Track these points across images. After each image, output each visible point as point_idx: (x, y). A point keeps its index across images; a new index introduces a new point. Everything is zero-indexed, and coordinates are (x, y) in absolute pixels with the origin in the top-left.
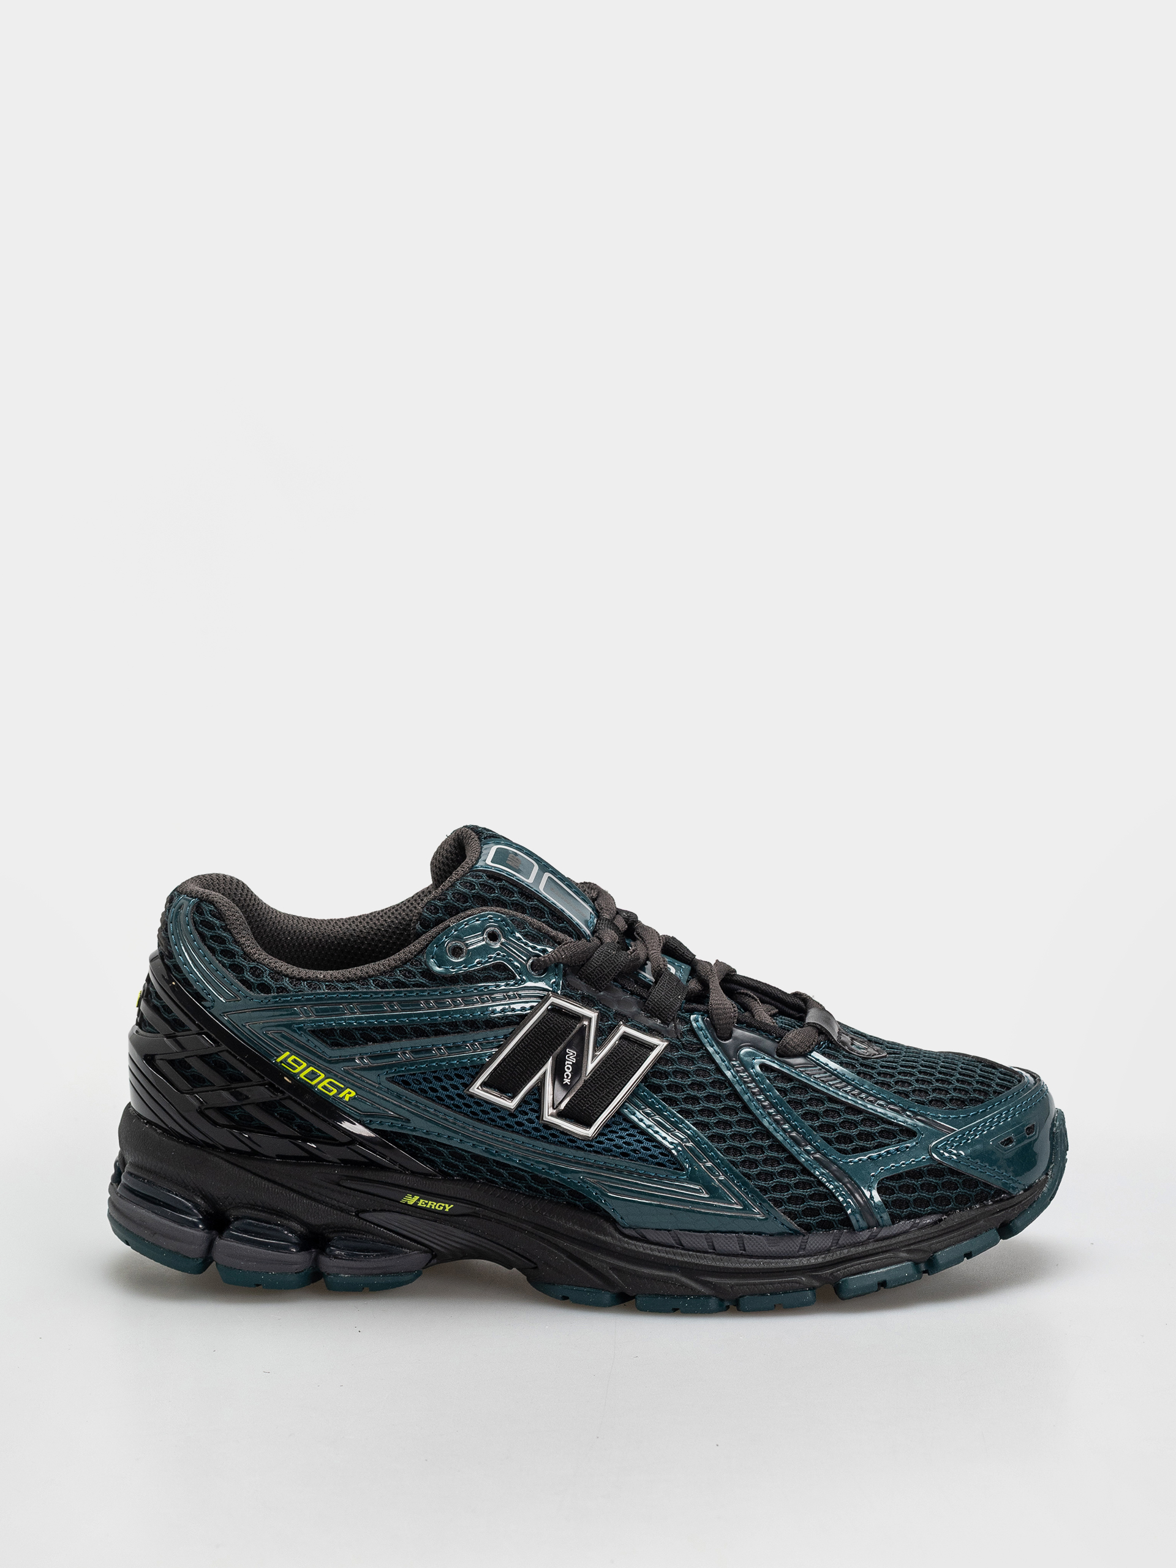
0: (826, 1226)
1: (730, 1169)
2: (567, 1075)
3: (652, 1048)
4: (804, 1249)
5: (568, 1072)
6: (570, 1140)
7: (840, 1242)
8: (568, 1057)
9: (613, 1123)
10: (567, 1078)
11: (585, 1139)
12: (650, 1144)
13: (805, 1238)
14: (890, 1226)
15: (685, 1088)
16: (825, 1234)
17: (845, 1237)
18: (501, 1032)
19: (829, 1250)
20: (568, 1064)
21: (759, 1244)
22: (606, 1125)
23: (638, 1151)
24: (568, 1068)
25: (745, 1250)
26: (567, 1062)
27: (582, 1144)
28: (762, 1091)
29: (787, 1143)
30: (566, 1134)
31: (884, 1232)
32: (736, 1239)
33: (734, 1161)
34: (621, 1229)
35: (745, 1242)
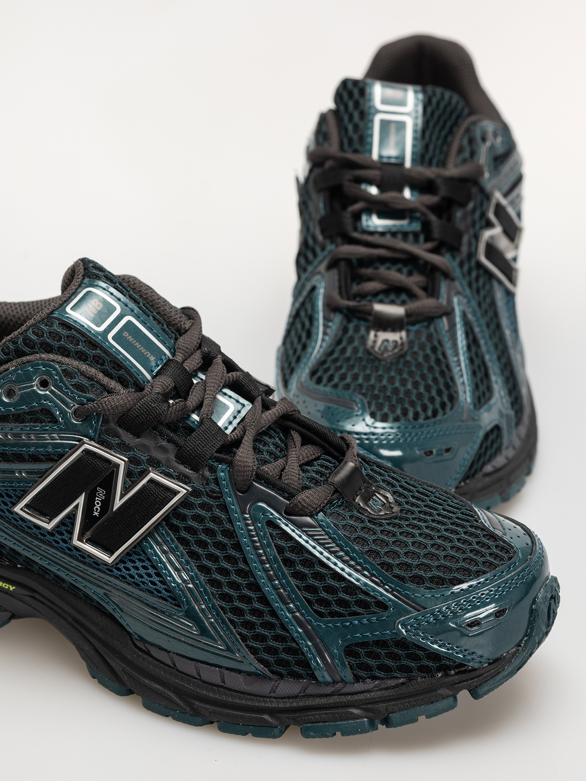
0: (297, 676)
1: (218, 614)
2: (97, 509)
3: (176, 493)
4: (275, 692)
5: (98, 506)
6: (94, 563)
7: (307, 691)
8: (98, 494)
9: (135, 552)
10: (96, 511)
11: (105, 564)
12: (158, 579)
13: (277, 683)
14: (354, 684)
15: (199, 532)
16: (295, 682)
17: (312, 690)
18: (43, 466)
19: (296, 697)
20: (98, 500)
21: (236, 682)
22: (128, 553)
23: (147, 584)
24: (98, 503)
25: (224, 683)
26: (97, 498)
27: (104, 568)
28: (262, 547)
29: (273, 597)
30: (91, 558)
31: (348, 689)
32: (218, 672)
33: (223, 607)
34: (134, 640)
35: (225, 677)
